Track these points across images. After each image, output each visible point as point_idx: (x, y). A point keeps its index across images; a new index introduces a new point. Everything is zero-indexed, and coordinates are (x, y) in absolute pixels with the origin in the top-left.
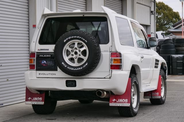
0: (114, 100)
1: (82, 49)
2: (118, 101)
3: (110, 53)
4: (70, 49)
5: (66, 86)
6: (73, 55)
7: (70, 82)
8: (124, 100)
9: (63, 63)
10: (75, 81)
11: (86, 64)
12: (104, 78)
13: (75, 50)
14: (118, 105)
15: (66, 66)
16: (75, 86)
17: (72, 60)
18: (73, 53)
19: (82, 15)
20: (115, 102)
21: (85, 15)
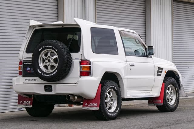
0: (86, 104)
1: (54, 58)
2: (89, 105)
3: (80, 61)
4: (45, 57)
5: (44, 91)
6: (47, 63)
7: (48, 87)
8: (94, 104)
9: (38, 70)
10: (51, 86)
11: (56, 71)
12: (75, 84)
13: (48, 58)
14: (89, 109)
15: (40, 73)
16: (51, 91)
17: (46, 67)
18: (47, 61)
19: (61, 27)
20: (87, 106)
21: (64, 27)
